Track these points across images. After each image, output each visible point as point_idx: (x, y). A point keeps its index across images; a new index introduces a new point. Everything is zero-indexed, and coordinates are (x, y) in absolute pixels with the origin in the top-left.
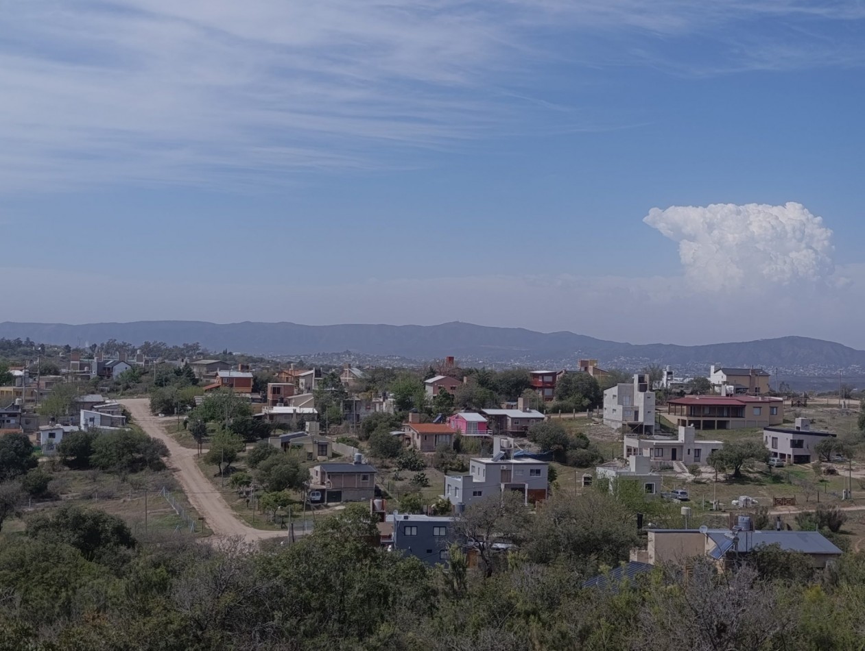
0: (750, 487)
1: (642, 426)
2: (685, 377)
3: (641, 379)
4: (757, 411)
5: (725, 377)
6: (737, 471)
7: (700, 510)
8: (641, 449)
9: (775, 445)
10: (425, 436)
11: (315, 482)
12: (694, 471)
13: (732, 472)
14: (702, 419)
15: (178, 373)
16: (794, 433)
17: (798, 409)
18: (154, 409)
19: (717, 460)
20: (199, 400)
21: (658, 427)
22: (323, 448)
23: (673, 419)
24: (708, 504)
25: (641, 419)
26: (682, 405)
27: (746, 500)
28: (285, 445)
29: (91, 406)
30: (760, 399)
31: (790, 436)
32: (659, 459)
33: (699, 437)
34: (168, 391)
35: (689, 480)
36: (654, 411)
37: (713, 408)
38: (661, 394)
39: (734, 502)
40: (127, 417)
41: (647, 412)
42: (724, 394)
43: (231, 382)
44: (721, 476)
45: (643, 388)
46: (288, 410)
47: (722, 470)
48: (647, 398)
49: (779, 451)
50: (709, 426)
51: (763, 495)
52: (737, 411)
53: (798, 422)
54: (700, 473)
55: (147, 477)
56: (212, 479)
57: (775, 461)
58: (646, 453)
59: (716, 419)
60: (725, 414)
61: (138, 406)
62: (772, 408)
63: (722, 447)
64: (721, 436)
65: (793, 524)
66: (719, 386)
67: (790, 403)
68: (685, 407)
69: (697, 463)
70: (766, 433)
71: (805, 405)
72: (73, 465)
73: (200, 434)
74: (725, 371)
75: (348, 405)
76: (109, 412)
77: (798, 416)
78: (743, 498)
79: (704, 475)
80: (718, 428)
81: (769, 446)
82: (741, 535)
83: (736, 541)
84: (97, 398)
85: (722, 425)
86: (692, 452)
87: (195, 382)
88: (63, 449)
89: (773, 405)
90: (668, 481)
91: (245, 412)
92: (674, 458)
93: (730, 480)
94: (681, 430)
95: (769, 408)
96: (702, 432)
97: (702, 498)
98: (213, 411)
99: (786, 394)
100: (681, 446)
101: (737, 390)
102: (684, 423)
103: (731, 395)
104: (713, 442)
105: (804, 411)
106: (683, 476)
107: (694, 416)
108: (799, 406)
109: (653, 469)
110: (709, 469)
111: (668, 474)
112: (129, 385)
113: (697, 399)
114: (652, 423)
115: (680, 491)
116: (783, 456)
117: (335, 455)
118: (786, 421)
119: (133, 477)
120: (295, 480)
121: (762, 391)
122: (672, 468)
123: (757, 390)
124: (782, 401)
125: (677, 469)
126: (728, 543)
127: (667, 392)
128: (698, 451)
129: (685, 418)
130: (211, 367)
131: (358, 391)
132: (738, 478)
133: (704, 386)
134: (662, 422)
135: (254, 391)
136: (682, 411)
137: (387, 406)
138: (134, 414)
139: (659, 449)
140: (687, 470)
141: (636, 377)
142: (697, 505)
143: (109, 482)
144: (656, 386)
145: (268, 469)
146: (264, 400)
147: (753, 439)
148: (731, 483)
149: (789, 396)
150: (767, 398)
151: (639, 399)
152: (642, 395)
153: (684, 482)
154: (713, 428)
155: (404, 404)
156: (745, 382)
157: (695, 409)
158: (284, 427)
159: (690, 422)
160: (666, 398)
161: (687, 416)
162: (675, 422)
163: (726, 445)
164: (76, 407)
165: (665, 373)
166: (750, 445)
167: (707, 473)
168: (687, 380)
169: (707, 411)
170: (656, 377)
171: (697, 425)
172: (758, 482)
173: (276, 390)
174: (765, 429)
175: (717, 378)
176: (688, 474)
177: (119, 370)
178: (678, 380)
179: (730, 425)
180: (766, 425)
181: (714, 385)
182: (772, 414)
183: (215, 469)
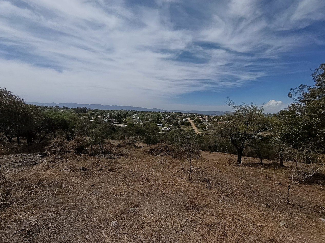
10: (220, 124)
11: (206, 128)
15: (193, 116)
18: (191, 119)
20: (195, 119)
22: (208, 124)
28: (204, 123)
29: (184, 119)
34: (192, 118)
40: (188, 120)
43: (199, 117)
46: (205, 120)
55: (189, 126)
56: (196, 127)
61: (189, 119)
72: (182, 125)
73: (195, 122)
75: (212, 120)
76: (186, 120)
84: (185, 118)
87: (195, 117)
88: (181, 123)
91: (200, 120)
98: (197, 120)
112: (189, 117)
117: (209, 125)
119: (188, 126)
120: (204, 127)
130: (197, 115)
131: (213, 118)
135: (201, 118)
137: (216, 120)
138: (189, 120)
143: (185, 126)
145: (201, 126)
146: (202, 119)
155: (218, 120)
158: (204, 122)
164: (183, 119)
173: (203, 118)
177: (188, 115)
183: (196, 126)
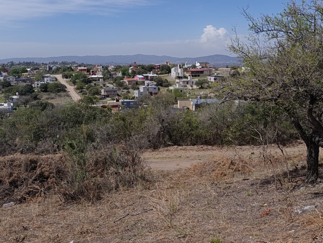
0: (204, 90)
1: (180, 77)
2: (190, 65)
3: (180, 66)
4: (206, 72)
5: (199, 64)
6: (202, 86)
7: (193, 95)
8: (180, 82)
9: (210, 80)
10: (129, 81)
11: (103, 93)
12: (192, 86)
13: (200, 86)
14: (194, 74)
15: (68, 68)
16: (215, 76)
17: (216, 71)
18: (63, 77)
19: (197, 84)
20: (74, 75)
21: (184, 77)
22: (104, 85)
23: (187, 75)
24: (195, 94)
25: (180, 75)
26: (189, 71)
27: (203, 93)
28: (95, 84)
29: (47, 77)
30: (207, 69)
31: (214, 77)
32: (184, 84)
33: (193, 79)
34: (66, 73)
35: (191, 89)
36: (183, 73)
37: (196, 72)
38: (185, 69)
39: (201, 93)
40: (56, 80)
41: (181, 74)
42: (199, 68)
43: (81, 70)
44: (198, 87)
45: (180, 68)
46: (96, 76)
47: (198, 86)
48: (181, 70)
49: (211, 81)
50: (195, 76)
51: (208, 91)
52: (202, 72)
53: (216, 74)
54: (193, 87)
55: (62, 94)
56: (78, 93)
57: (210, 83)
58: (181, 83)
59: (197, 74)
60: (199, 73)
61: (59, 77)
62: (210, 71)
63: (198, 81)
64: (198, 78)
65: (213, 97)
66: (198, 66)
67: (214, 70)
68: (190, 72)
69: (193, 85)
70: (208, 77)
71: (218, 70)
72: (43, 91)
73: (74, 83)
74: (199, 63)
75: (110, 75)
76: (52, 78)
77: (216, 72)
78: (202, 92)
79: (194, 88)
80: (198, 76)
81: (209, 80)
82: (199, 100)
83: (197, 102)
84: (49, 75)
85: (199, 76)
86: (191, 82)
87: (73, 70)
88: (40, 87)
89: (210, 70)
90: (186, 89)
91: (85, 77)
92: (187, 84)
93: (200, 88)
94: (189, 77)
95: (209, 71)
96: (194, 78)
97: (193, 93)
98: (77, 77)
99: (213, 68)
100: (189, 81)
101: (202, 67)
102: (190, 76)
103: (201, 68)
104: (196, 79)
105: (218, 71)
106: (189, 88)
107: (192, 74)
108: (216, 70)
109: (182, 86)
110: (195, 86)
111: (186, 88)
112: (57, 71)
113: (193, 70)
114: (182, 76)
115: (188, 91)
116: (212, 82)
117: (107, 87)
118: (213, 74)
119: (59, 94)
120: (98, 93)
121: (208, 67)
122: (187, 86)
123: (207, 67)
124: (212, 69)
125: (188, 86)
126: (196, 102)
127: (186, 69)
128: (193, 82)
129: (190, 74)
130: (76, 67)
131: (113, 71)
132: (202, 88)
133: (194, 67)
134: (185, 76)
135: (87, 72)
136: (189, 73)
137: (120, 74)
138: (58, 79)
139: (184, 82)
140: (190, 86)
141: (179, 65)
142: (192, 94)
143: (53, 95)
144: (184, 67)
145: (91, 90)
146: (90, 74)
147: (205, 79)
148: (200, 89)
149: (214, 68)
150: (209, 69)
151: (179, 70)
152: (180, 69)
153: (189, 89)
154: (196, 76)
155: (124, 74)
156: (204, 65)
157: (192, 72)
158: (95, 81)
159: (191, 75)
160: (186, 70)
161: (191, 74)
162: (188, 76)
163: (199, 80)
164: (43, 77)
165: (186, 64)
166: (204, 80)
167: (195, 87)
168: (191, 66)
169: (195, 73)
170: (184, 65)
171: (193, 76)
172: (206, 88)
173: (93, 72)
174: (208, 76)
175: (198, 65)
176: (190, 87)
177: (54, 68)
178: (189, 65)
179: (201, 75)
180: (208, 75)
181: (197, 66)
182: (210, 72)
183: (78, 91)
